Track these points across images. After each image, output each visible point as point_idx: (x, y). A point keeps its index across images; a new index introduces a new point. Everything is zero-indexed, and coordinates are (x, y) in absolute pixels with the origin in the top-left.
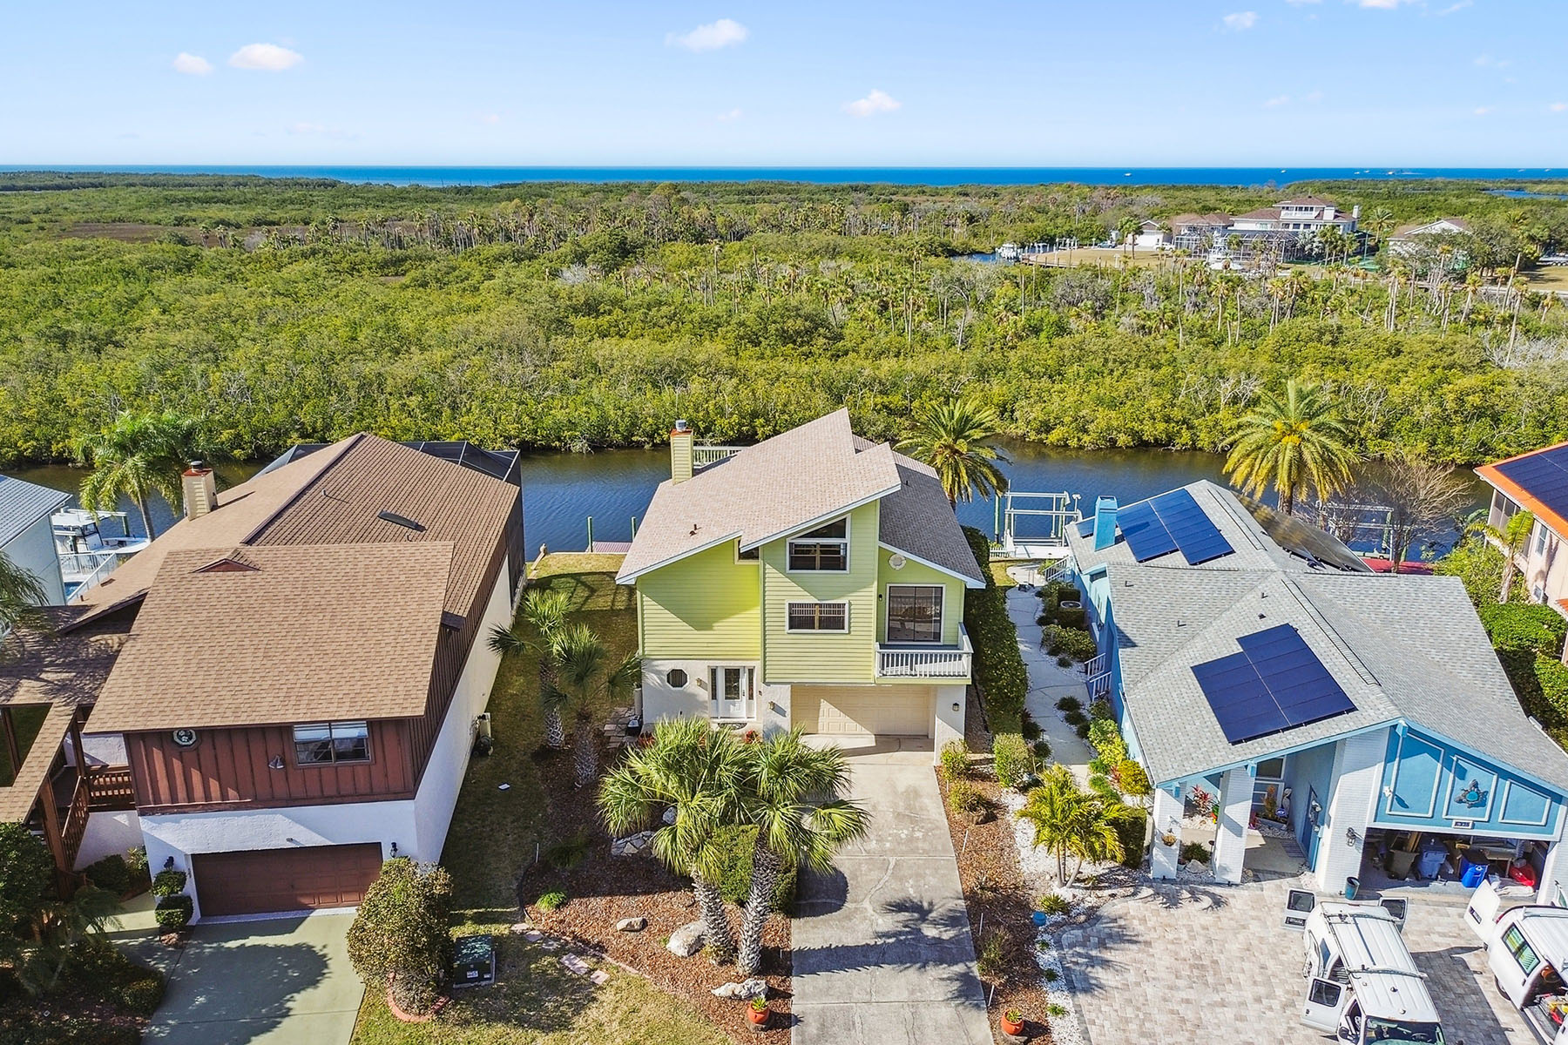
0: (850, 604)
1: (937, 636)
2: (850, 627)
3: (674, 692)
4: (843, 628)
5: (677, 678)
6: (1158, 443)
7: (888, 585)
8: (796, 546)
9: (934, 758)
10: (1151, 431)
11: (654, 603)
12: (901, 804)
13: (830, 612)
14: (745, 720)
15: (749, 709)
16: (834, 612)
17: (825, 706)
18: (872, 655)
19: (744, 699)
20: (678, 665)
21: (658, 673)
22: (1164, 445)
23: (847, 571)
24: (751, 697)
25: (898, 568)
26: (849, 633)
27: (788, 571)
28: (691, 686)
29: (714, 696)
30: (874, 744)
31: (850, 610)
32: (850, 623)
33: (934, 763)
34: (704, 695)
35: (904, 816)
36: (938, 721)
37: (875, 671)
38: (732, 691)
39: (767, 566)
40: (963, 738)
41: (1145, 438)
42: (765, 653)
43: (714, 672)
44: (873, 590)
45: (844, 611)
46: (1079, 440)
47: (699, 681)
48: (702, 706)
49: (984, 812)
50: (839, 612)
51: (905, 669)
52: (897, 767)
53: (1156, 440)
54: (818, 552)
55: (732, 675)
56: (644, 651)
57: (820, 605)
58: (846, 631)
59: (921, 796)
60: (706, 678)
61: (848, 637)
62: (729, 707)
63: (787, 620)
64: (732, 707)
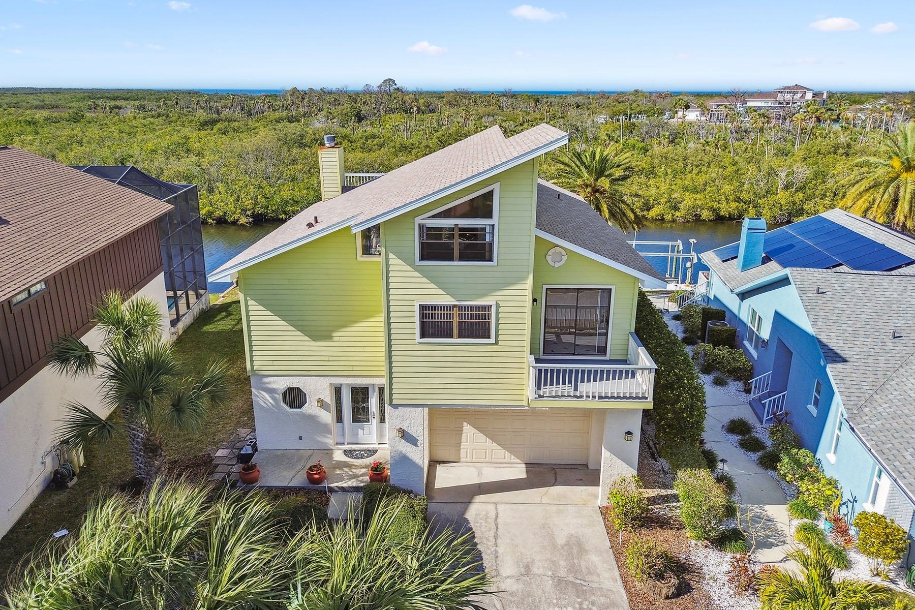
0: (498, 306)
1: (602, 350)
2: (497, 335)
3: (293, 414)
4: (489, 337)
5: (295, 397)
6: (731, 218)
7: (545, 287)
8: (429, 229)
9: (600, 495)
10: (726, 209)
11: (261, 308)
12: (562, 563)
13: (472, 317)
14: (376, 446)
15: (381, 434)
16: (478, 317)
17: (468, 430)
18: (525, 371)
19: (374, 422)
20: (294, 382)
21: (271, 391)
22: (735, 219)
23: (495, 263)
24: (382, 420)
25: (557, 265)
26: (497, 343)
27: (418, 262)
28: (310, 408)
29: (339, 419)
30: (524, 476)
31: (497, 313)
32: (497, 330)
33: (599, 503)
34: (327, 417)
35: (567, 582)
36: (605, 454)
37: (529, 390)
38: (360, 413)
39: (391, 256)
40: (635, 473)
41: (722, 213)
42: (390, 368)
43: (338, 390)
44: (527, 287)
45: (489, 316)
46: (673, 215)
47: (320, 401)
48: (325, 429)
49: (674, 581)
50: (484, 316)
51: (568, 389)
52: (554, 508)
53: (730, 214)
54: (457, 236)
55: (360, 394)
56: (252, 366)
57: (460, 308)
58: (492, 340)
59: (587, 551)
60: (329, 398)
61: (495, 348)
62: (357, 432)
63: (417, 326)
64: (360, 431)
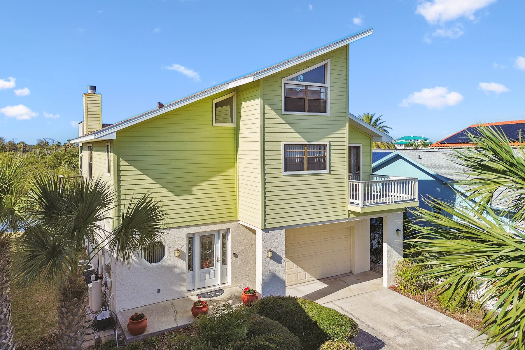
0: (330, 145)
2: (330, 167)
3: (152, 269)
4: (325, 169)
9: (385, 280)
11: (132, 168)
13: (315, 153)
14: (220, 286)
15: (224, 274)
16: (319, 153)
19: (218, 265)
23: (328, 114)
24: (225, 261)
26: (330, 173)
27: (284, 112)
28: (168, 258)
29: (190, 267)
30: (326, 286)
31: (330, 150)
32: (330, 163)
34: (183, 265)
36: (387, 247)
38: (207, 260)
43: (190, 241)
45: (326, 152)
47: (178, 251)
48: (180, 279)
50: (323, 153)
55: (208, 241)
57: (309, 147)
58: (327, 171)
60: (184, 247)
61: (329, 177)
62: (205, 277)
63: (282, 162)
64: (207, 275)
